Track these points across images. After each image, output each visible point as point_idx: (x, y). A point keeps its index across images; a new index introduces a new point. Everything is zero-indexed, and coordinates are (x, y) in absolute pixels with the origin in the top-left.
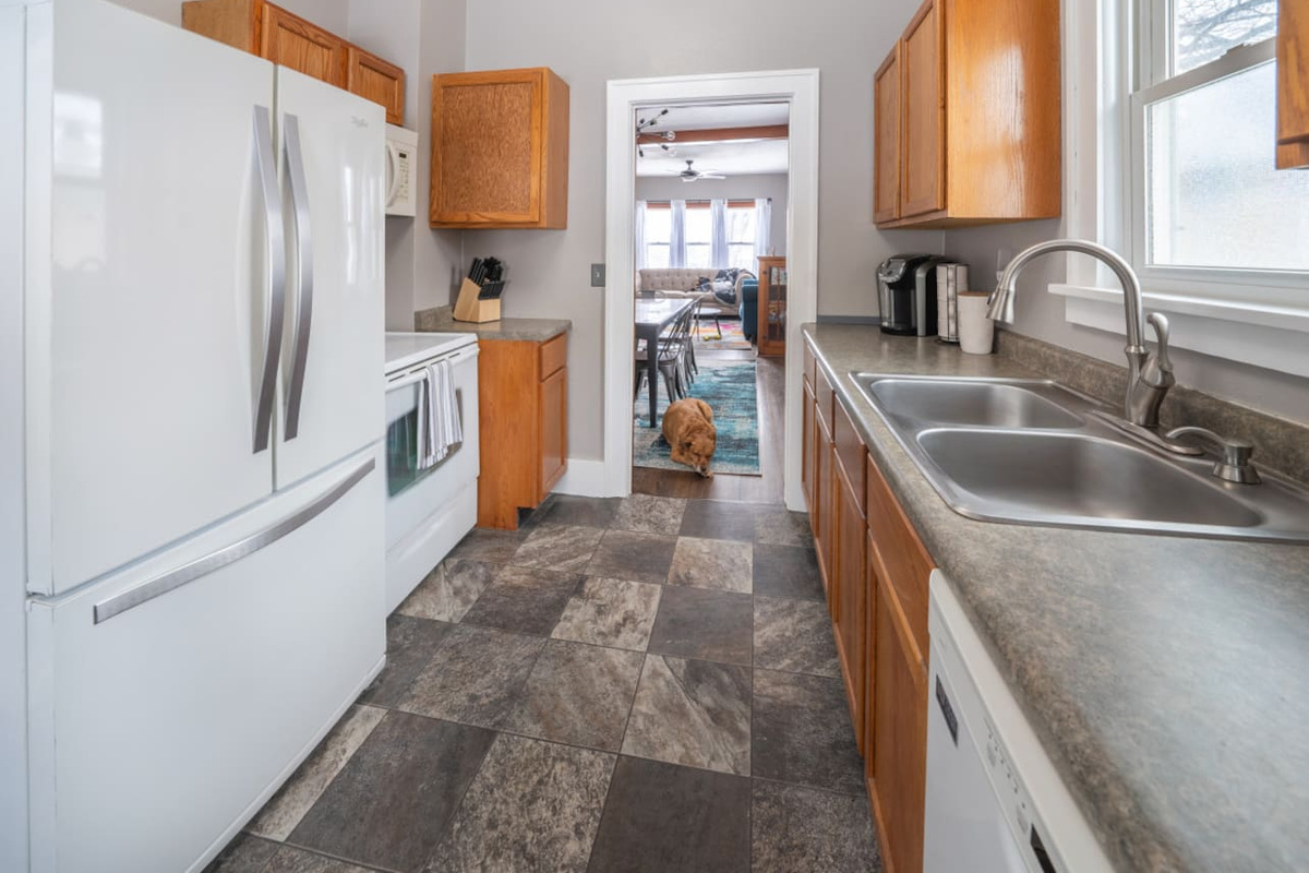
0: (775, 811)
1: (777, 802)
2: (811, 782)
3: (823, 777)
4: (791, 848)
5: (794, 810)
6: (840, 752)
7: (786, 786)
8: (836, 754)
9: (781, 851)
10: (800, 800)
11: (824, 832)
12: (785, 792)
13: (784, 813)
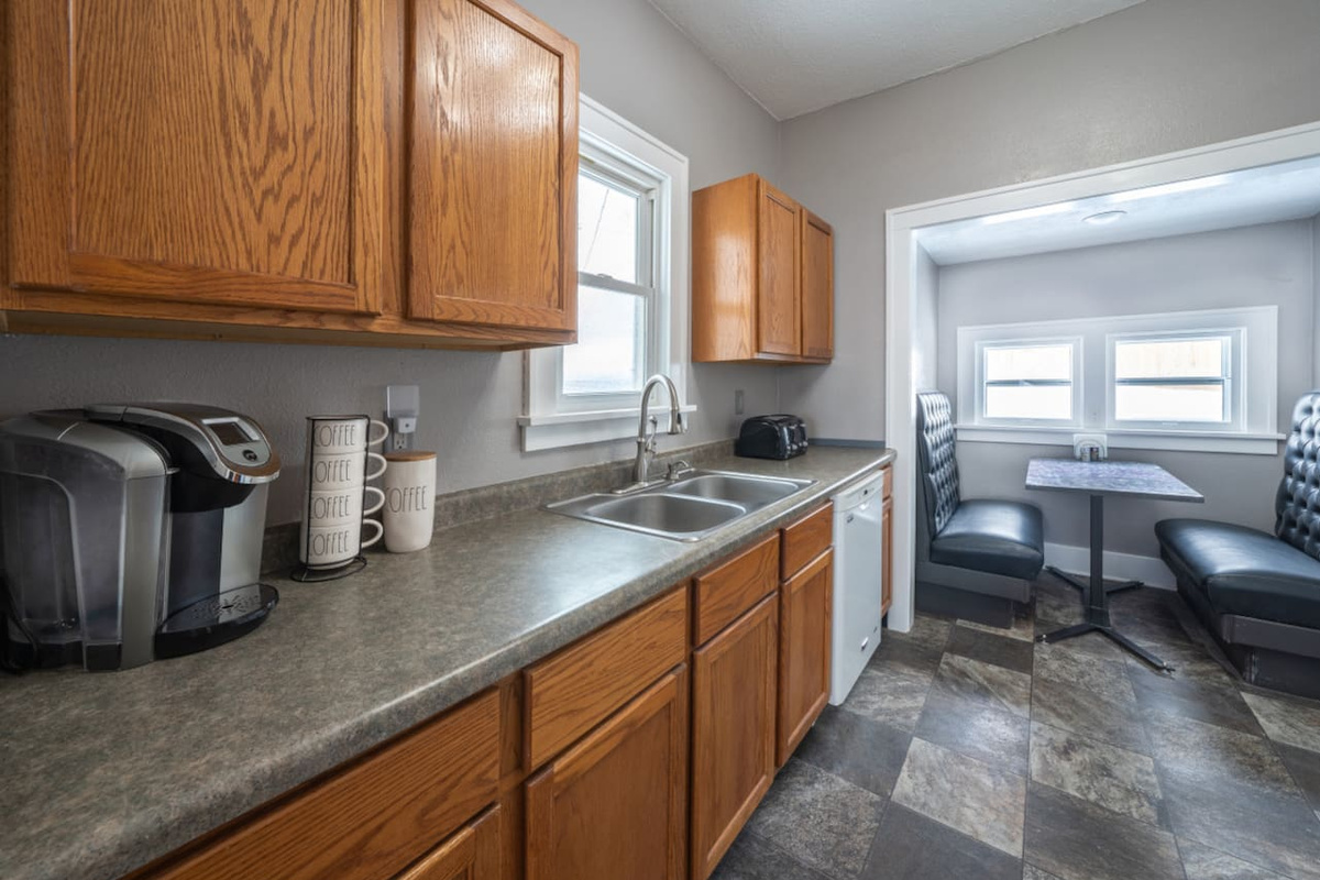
0: (841, 859)
1: (836, 864)
2: (798, 864)
3: (785, 862)
4: (838, 834)
5: (825, 852)
6: (755, 873)
7: (823, 871)
8: (758, 873)
9: (847, 835)
10: (816, 856)
11: (808, 832)
12: (829, 867)
13: (835, 854)
